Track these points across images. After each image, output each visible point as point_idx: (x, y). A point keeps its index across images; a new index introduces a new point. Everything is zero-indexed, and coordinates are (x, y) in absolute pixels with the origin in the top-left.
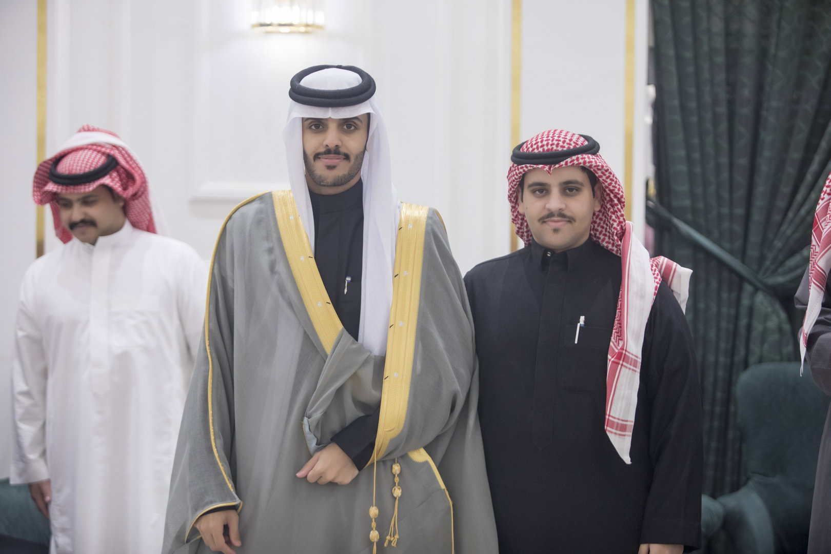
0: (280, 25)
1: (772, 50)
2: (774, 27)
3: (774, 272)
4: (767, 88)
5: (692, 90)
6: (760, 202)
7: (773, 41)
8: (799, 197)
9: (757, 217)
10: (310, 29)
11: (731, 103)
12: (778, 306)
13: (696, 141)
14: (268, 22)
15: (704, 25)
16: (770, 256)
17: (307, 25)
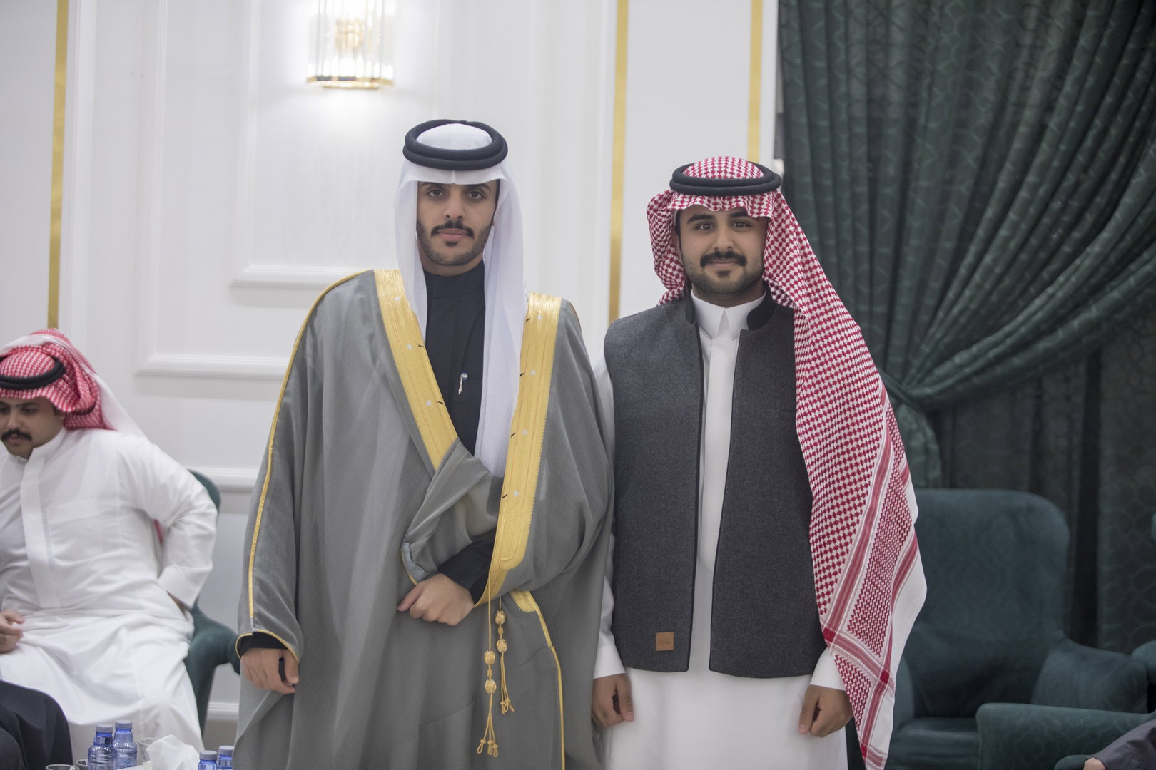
0: (341, 79)
1: (922, 121)
2: (924, 94)
3: (920, 382)
4: (916, 165)
5: (827, 165)
6: (904, 299)
7: (923, 109)
8: (951, 294)
9: (901, 316)
10: (375, 84)
11: (873, 182)
12: (924, 423)
13: (831, 225)
14: (326, 75)
15: (843, 89)
16: (916, 363)
17: (373, 80)
